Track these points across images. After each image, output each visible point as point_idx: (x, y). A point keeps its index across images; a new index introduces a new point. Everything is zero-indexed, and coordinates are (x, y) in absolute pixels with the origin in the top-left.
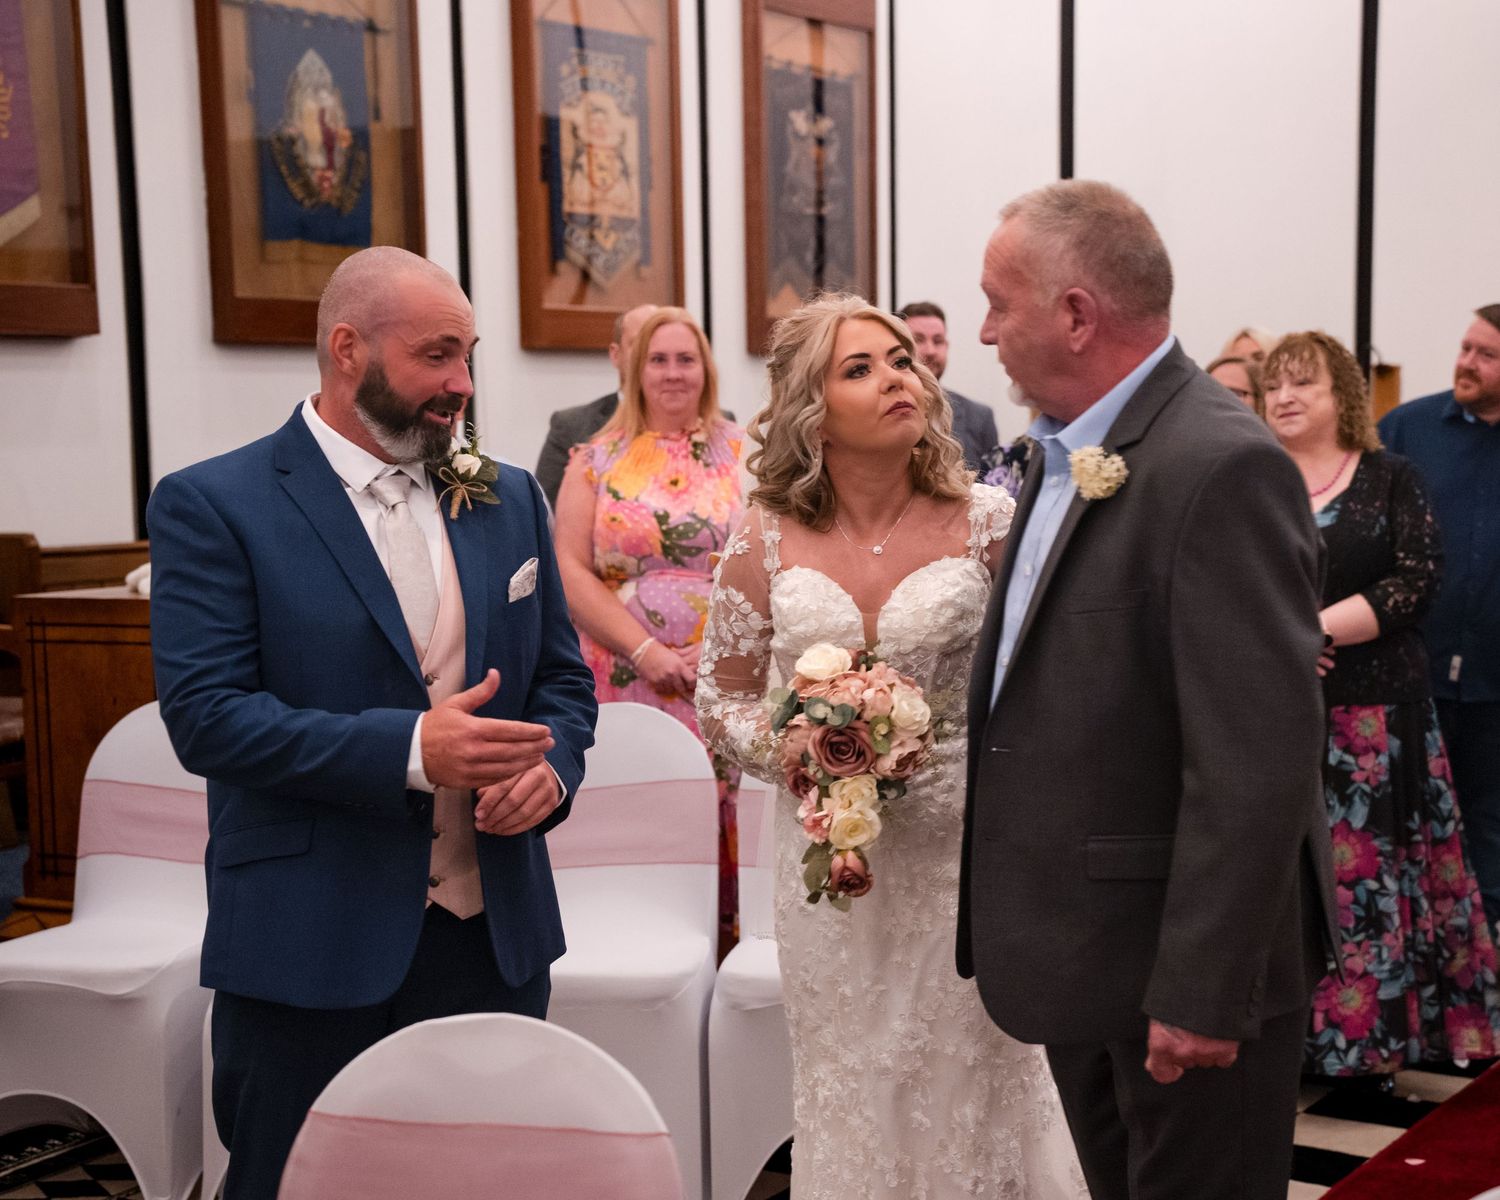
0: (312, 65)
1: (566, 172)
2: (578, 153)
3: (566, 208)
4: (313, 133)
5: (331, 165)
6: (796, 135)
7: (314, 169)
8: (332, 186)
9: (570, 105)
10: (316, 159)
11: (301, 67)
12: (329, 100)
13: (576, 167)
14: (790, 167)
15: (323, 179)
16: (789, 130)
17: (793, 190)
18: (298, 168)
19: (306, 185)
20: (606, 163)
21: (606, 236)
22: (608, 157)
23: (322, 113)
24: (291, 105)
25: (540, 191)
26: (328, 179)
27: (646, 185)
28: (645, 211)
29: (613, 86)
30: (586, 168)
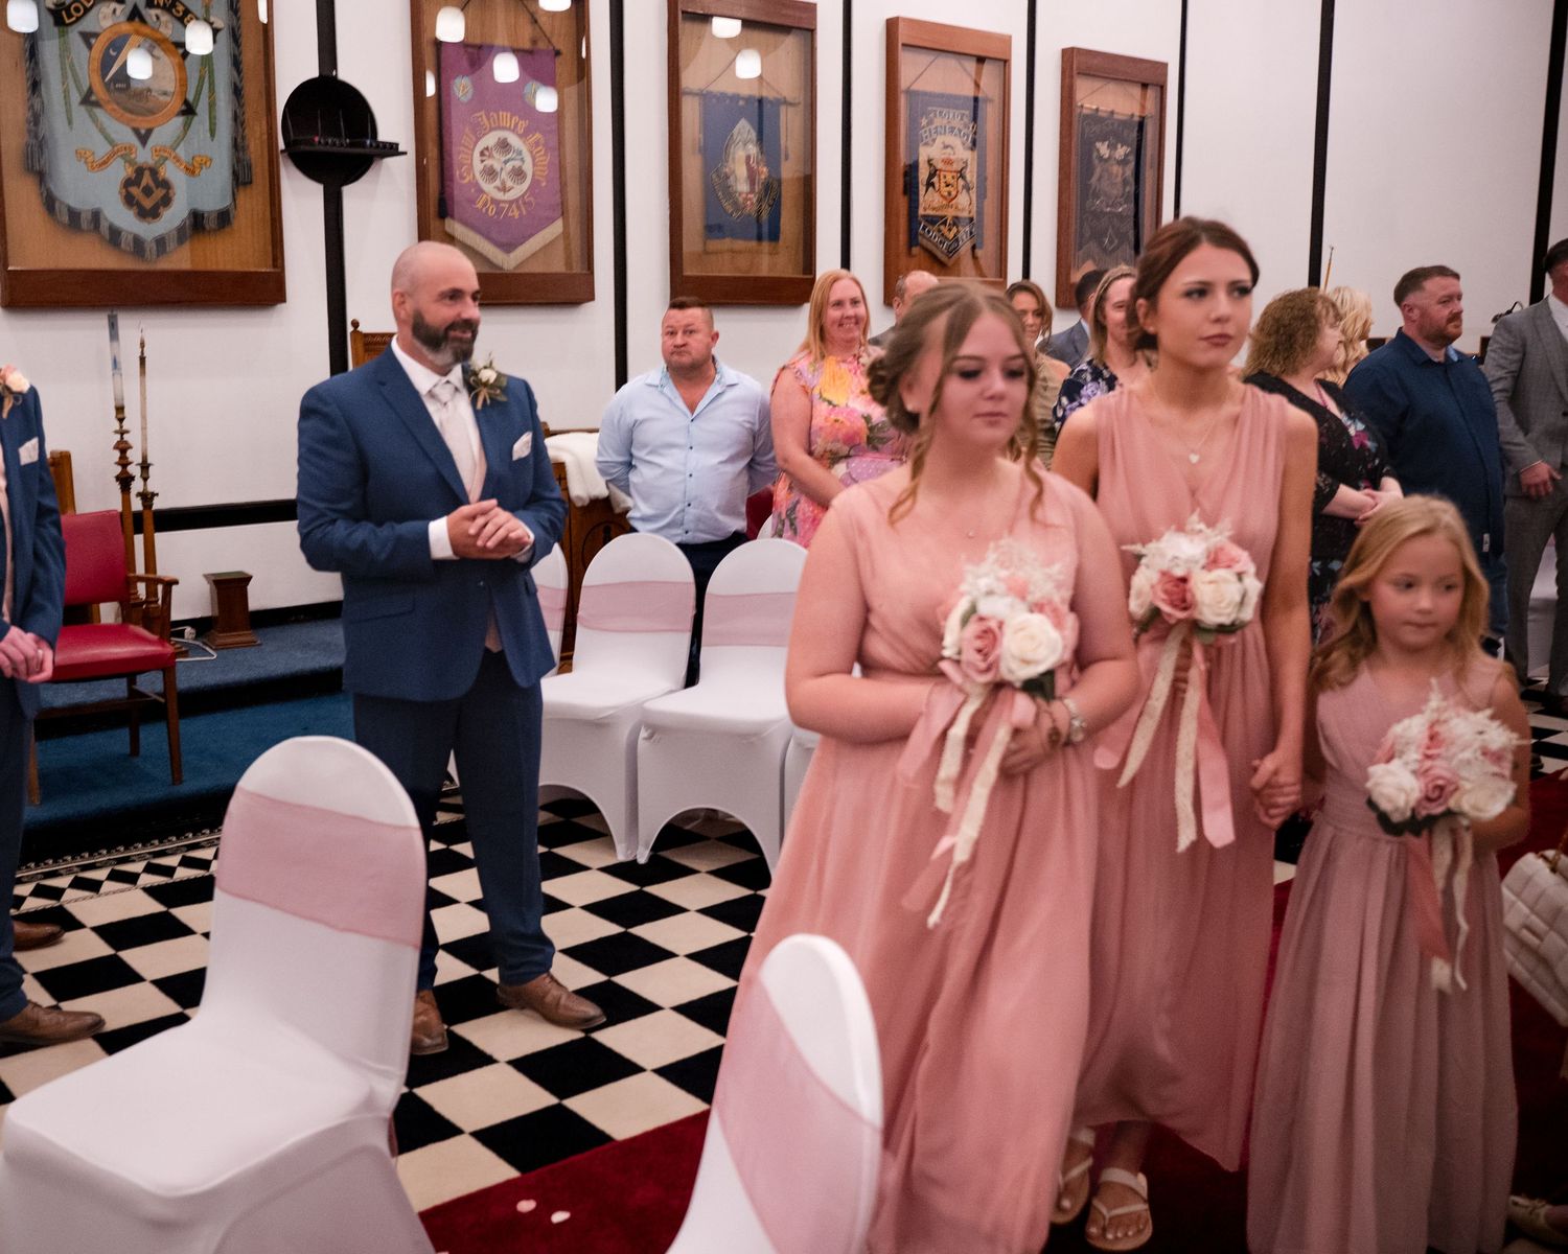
0: (744, 129)
1: (922, 189)
2: (931, 176)
3: (921, 212)
4: (741, 171)
5: (752, 191)
6: (1101, 158)
7: (740, 194)
8: (752, 204)
9: (926, 144)
10: (742, 187)
11: (735, 131)
12: (753, 149)
13: (930, 184)
14: (1094, 180)
15: (746, 199)
16: (1095, 154)
17: (1096, 196)
18: (729, 192)
19: (735, 203)
20: (952, 181)
21: (950, 230)
22: (953, 177)
23: (748, 158)
24: (727, 154)
25: (902, 203)
26: (750, 199)
27: (982, 196)
28: (980, 212)
29: (960, 131)
30: (937, 186)
